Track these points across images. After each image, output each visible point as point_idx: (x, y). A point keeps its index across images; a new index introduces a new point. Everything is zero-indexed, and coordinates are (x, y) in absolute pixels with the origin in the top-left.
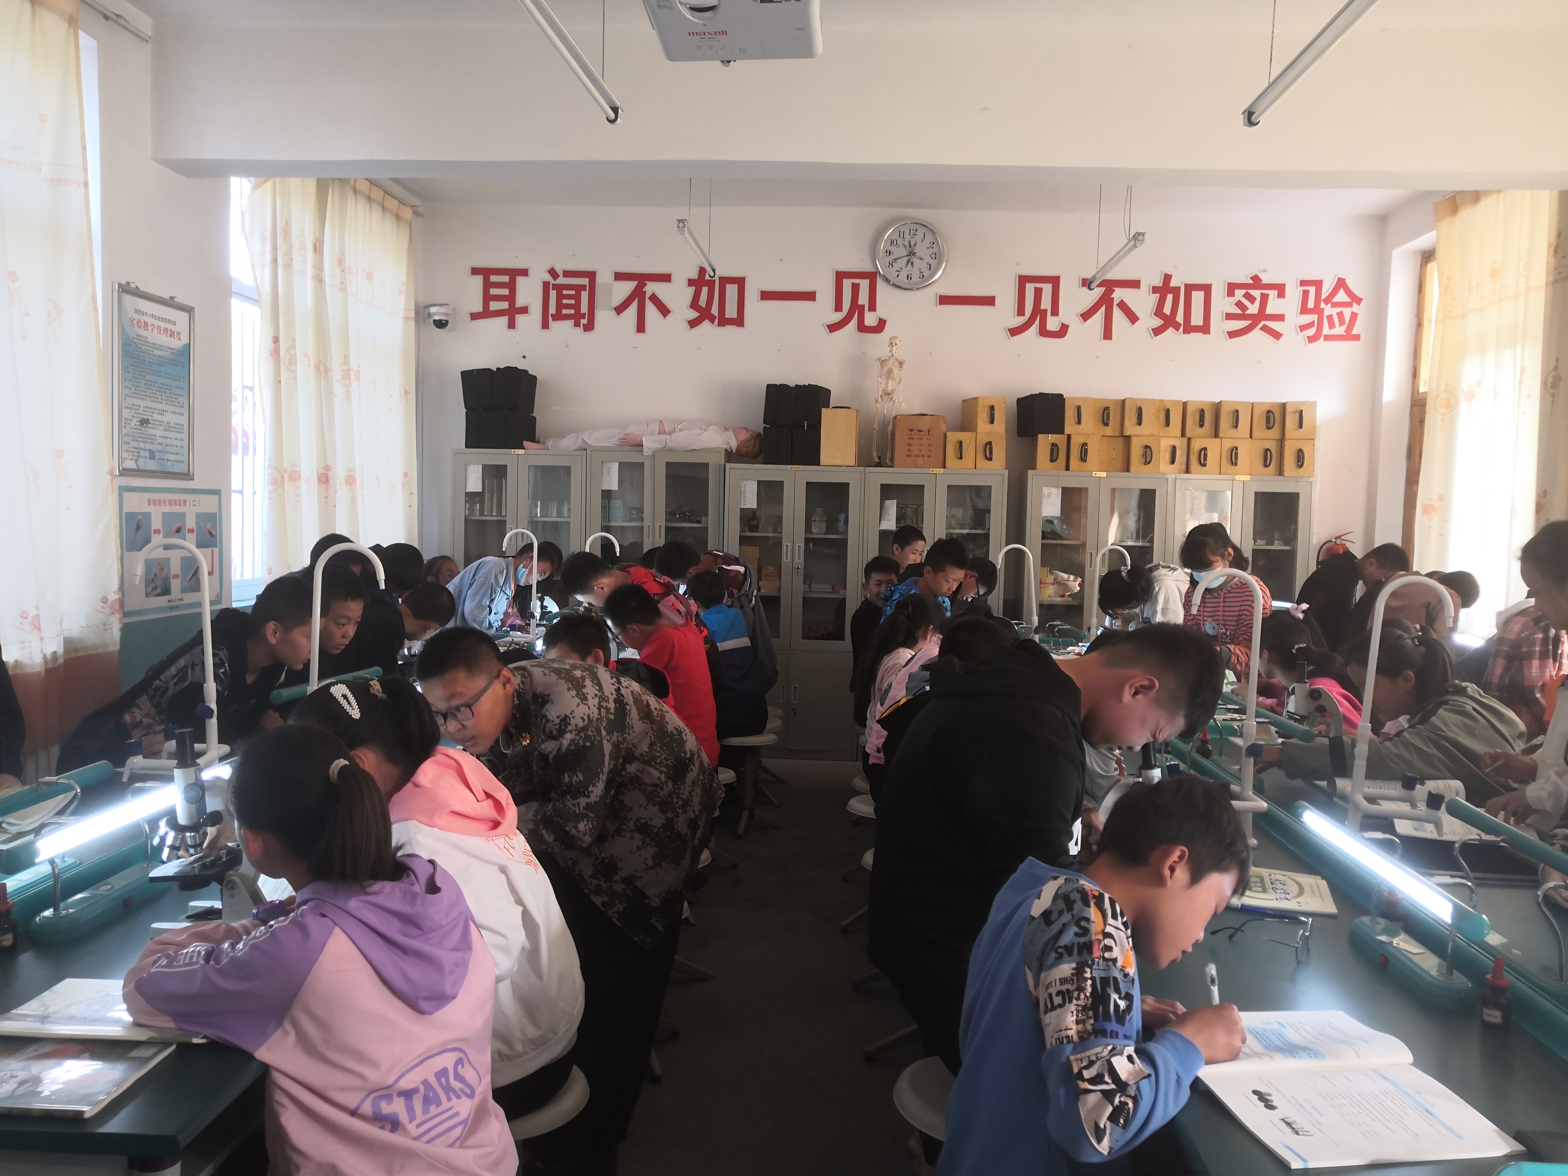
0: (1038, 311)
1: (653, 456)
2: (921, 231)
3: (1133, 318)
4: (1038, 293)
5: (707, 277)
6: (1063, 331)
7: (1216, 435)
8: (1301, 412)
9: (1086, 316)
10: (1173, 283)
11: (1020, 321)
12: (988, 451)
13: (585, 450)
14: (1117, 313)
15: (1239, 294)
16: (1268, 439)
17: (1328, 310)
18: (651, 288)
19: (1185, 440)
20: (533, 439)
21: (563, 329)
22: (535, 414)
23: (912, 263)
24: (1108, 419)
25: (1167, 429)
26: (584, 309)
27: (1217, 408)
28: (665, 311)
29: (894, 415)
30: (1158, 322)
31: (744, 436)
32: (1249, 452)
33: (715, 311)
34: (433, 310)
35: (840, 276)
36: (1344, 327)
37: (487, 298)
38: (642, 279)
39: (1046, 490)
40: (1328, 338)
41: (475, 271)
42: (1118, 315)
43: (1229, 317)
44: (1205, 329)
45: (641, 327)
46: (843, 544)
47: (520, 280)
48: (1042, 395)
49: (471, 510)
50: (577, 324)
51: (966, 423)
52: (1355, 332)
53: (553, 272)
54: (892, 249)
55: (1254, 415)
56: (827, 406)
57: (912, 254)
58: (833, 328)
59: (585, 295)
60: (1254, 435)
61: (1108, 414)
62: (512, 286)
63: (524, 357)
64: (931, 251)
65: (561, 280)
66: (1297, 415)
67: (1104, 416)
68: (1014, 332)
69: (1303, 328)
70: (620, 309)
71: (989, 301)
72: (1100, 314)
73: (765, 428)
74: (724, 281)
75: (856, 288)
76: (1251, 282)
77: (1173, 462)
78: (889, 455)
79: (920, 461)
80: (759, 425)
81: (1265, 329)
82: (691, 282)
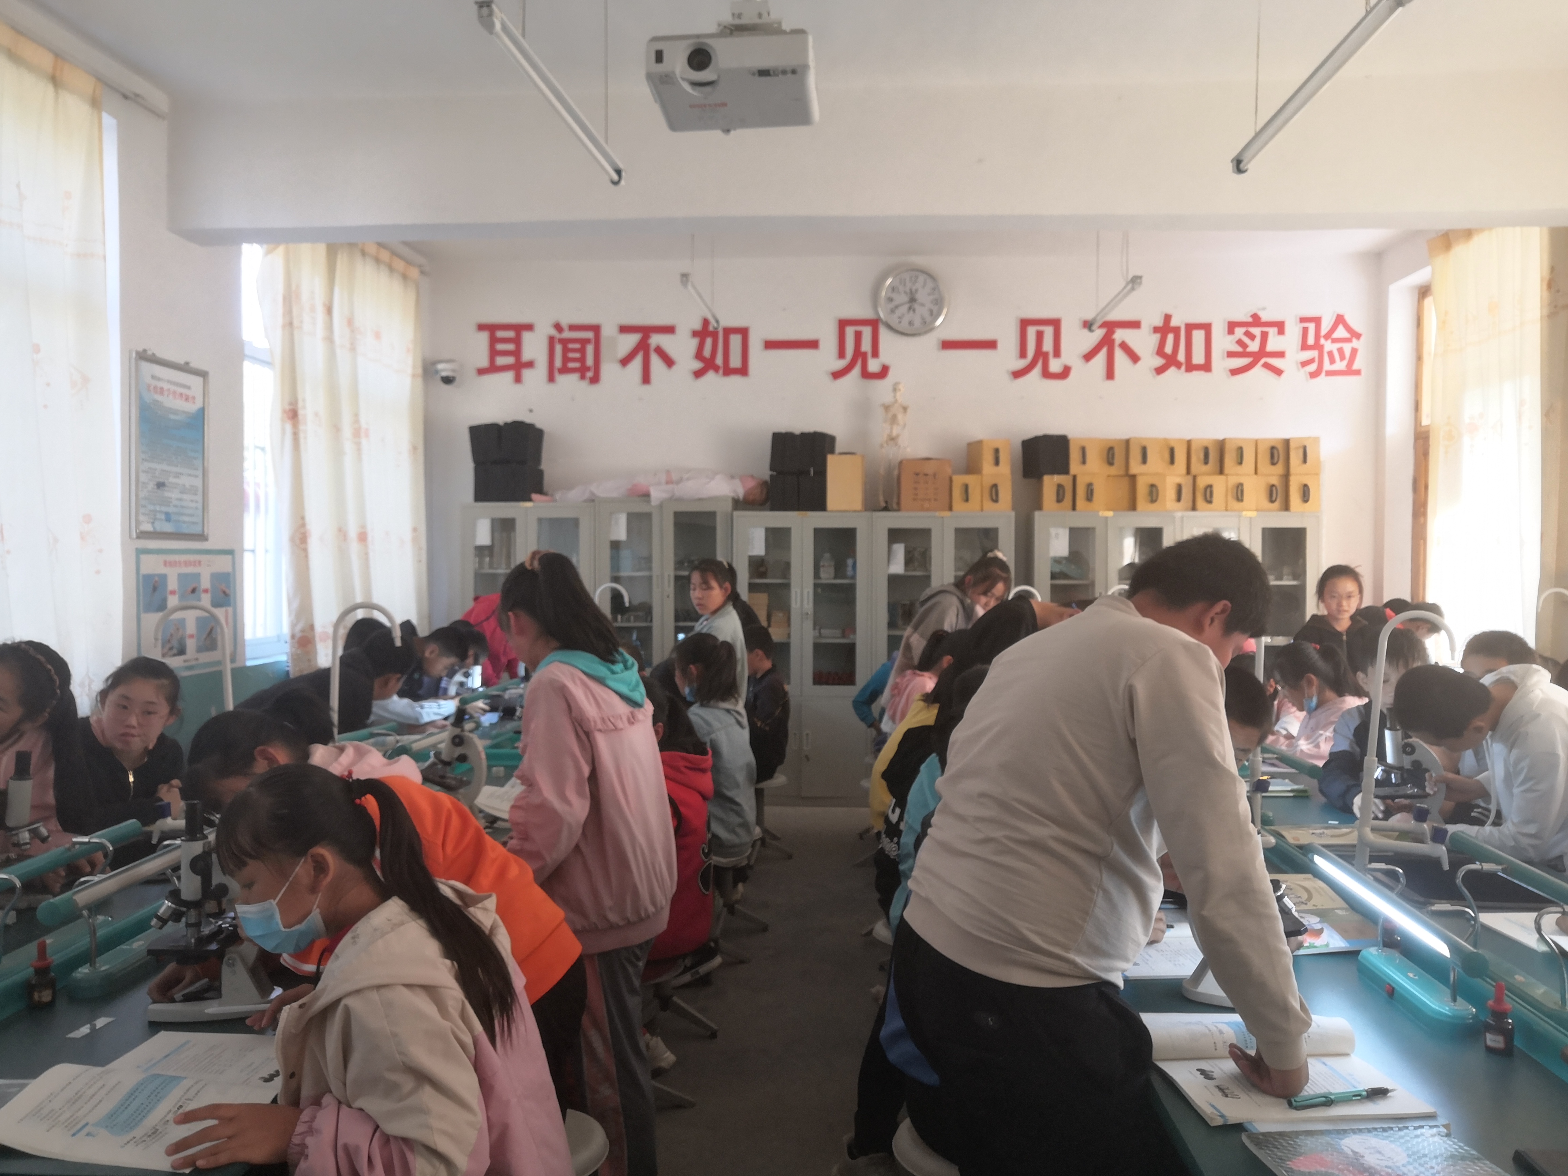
0: (1041, 355)
1: (661, 506)
2: (922, 278)
3: (1134, 358)
4: (1040, 336)
5: (711, 328)
6: (1065, 373)
7: (1221, 472)
8: (1305, 448)
9: (1088, 357)
10: (1174, 323)
11: (1022, 364)
12: (994, 493)
13: (593, 501)
14: (1119, 355)
15: (1239, 332)
16: (1273, 475)
17: (1328, 346)
18: (656, 340)
19: (1190, 478)
20: (540, 491)
21: (569, 382)
22: (544, 466)
23: (914, 311)
24: (1113, 458)
25: (1172, 467)
26: (590, 361)
27: (1221, 446)
28: (669, 362)
29: (899, 459)
30: (1159, 362)
31: (751, 484)
32: (1255, 489)
33: (719, 361)
34: (440, 366)
35: (843, 324)
36: (1345, 363)
37: (494, 353)
38: (646, 331)
39: (1053, 531)
40: (1330, 373)
41: (481, 327)
42: (1120, 356)
43: (1231, 354)
44: (1207, 367)
45: (646, 379)
46: (850, 589)
47: (526, 336)
48: (1046, 438)
49: (481, 564)
50: (583, 377)
51: (971, 466)
52: (1355, 366)
53: (558, 327)
54: (894, 296)
55: (1259, 451)
56: (832, 452)
57: (913, 300)
58: (837, 375)
59: (590, 349)
60: (1259, 471)
61: (1113, 455)
62: (517, 341)
63: (531, 411)
64: (932, 297)
65: (567, 334)
66: (1301, 452)
67: (1109, 455)
68: (1017, 374)
69: (1304, 364)
70: (625, 361)
71: (991, 345)
72: (1102, 356)
73: (771, 476)
74: (728, 331)
75: (858, 336)
76: (1250, 320)
77: (1179, 499)
78: (895, 500)
79: (926, 505)
80: (765, 472)
81: (1267, 366)
82: (695, 334)
